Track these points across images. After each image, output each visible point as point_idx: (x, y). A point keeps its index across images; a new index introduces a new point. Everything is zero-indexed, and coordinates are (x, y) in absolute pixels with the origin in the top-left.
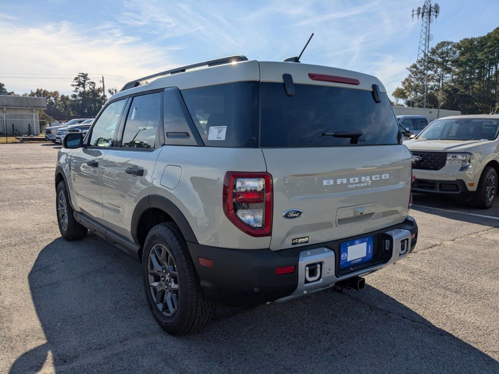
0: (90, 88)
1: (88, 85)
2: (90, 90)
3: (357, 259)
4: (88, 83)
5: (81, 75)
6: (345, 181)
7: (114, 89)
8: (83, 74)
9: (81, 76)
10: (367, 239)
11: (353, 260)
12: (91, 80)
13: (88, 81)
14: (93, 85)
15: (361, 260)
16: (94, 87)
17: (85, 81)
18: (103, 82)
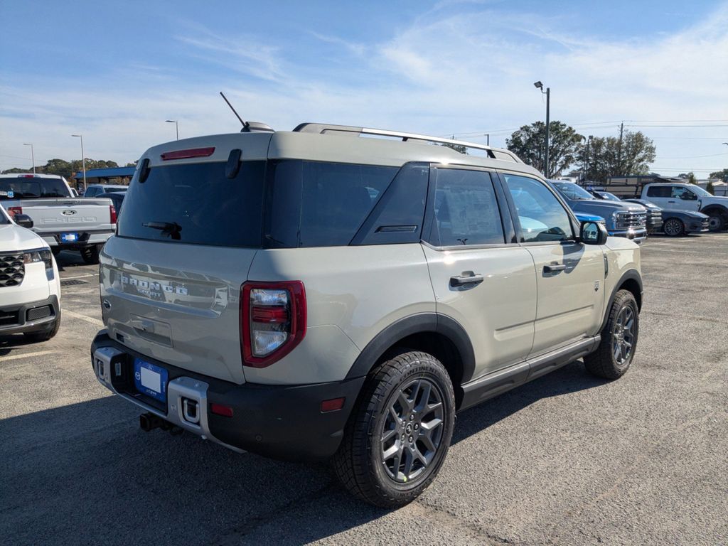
15: (155, 394)
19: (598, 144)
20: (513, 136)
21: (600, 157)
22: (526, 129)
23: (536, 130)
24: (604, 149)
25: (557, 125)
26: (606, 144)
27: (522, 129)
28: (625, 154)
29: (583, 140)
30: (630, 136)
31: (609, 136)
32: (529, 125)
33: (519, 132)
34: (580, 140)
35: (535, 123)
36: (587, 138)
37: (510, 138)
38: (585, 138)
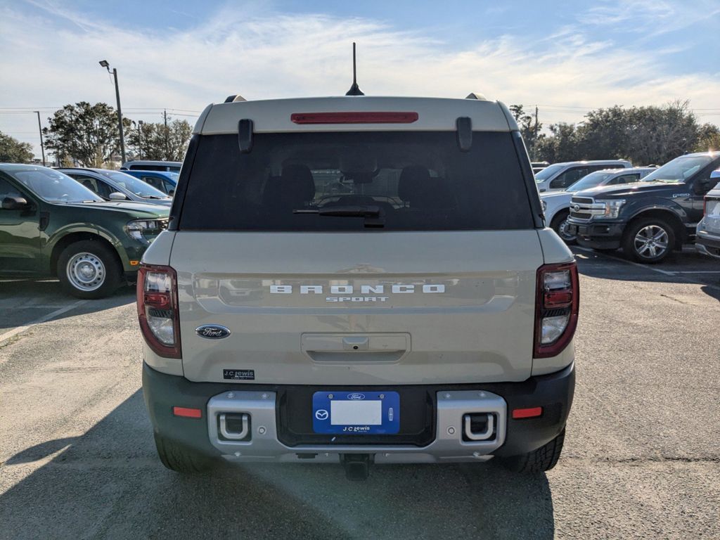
0: (524, 126)
1: (522, 121)
2: (524, 129)
3: (357, 426)
4: (522, 118)
5: (513, 108)
6: (318, 289)
7: (558, 124)
8: (516, 106)
9: (514, 110)
10: (382, 396)
11: (348, 426)
12: (526, 115)
13: (521, 116)
14: (528, 121)
15: (368, 428)
16: (529, 124)
17: (517, 116)
18: (536, 116)
19: (148, 130)
20: (56, 115)
21: (151, 142)
22: (69, 108)
23: (81, 111)
24: (154, 135)
25: (104, 107)
26: (156, 130)
27: (65, 108)
28: (174, 140)
29: (132, 125)
30: (177, 123)
31: (157, 123)
32: (73, 104)
33: (62, 111)
34: (129, 125)
35: (79, 102)
36: (137, 123)
37: (53, 117)
38: (134, 122)
